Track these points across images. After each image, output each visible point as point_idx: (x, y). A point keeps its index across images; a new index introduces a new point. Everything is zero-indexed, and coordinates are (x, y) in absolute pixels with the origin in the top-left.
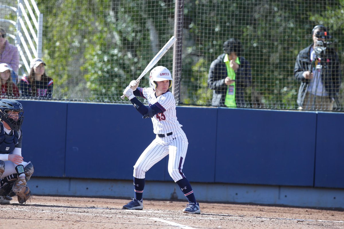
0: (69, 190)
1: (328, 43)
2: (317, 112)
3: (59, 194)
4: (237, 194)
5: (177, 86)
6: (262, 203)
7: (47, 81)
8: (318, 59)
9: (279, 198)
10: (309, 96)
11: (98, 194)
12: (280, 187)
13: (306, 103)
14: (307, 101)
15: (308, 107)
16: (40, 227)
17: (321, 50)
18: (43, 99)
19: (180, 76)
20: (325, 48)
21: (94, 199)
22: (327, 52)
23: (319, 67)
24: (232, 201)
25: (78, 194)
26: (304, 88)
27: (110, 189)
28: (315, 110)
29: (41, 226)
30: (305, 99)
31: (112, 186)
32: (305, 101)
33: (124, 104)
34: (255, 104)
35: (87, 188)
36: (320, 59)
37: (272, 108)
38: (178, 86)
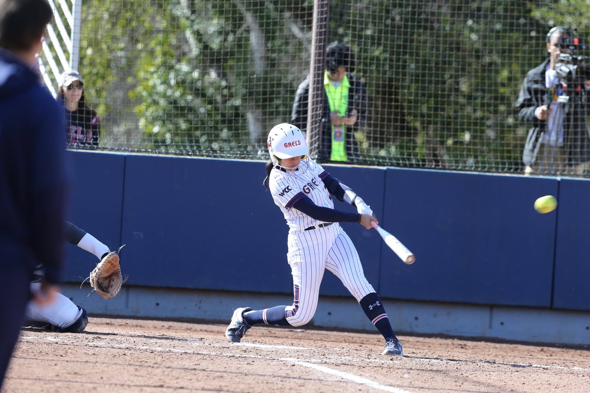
0: (127, 306)
1: (580, 58)
2: (559, 178)
3: (108, 313)
4: (416, 318)
5: (316, 128)
6: (460, 334)
7: (91, 116)
8: (561, 85)
9: (490, 327)
10: (545, 149)
11: (176, 315)
12: (492, 307)
13: (539, 161)
14: (541, 159)
15: (544, 168)
16: (97, 371)
17: (568, 70)
18: (83, 149)
19: (321, 112)
20: (575, 67)
21: (171, 323)
22: (579, 73)
23: (563, 99)
24: (409, 330)
25: (141, 314)
26: (537, 134)
27: (196, 305)
28: (555, 175)
29: (98, 369)
30: (538, 154)
31: (200, 301)
32: (539, 158)
33: (223, 159)
34: (430, 161)
35: (158, 304)
36: (565, 85)
37: (479, 169)
38: (317, 130)
